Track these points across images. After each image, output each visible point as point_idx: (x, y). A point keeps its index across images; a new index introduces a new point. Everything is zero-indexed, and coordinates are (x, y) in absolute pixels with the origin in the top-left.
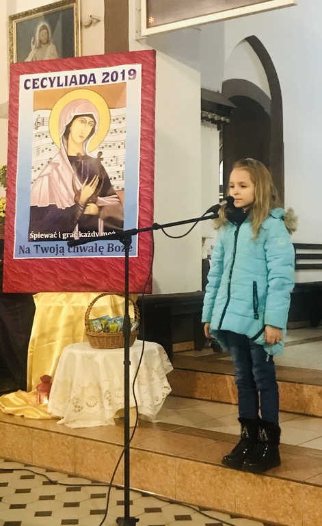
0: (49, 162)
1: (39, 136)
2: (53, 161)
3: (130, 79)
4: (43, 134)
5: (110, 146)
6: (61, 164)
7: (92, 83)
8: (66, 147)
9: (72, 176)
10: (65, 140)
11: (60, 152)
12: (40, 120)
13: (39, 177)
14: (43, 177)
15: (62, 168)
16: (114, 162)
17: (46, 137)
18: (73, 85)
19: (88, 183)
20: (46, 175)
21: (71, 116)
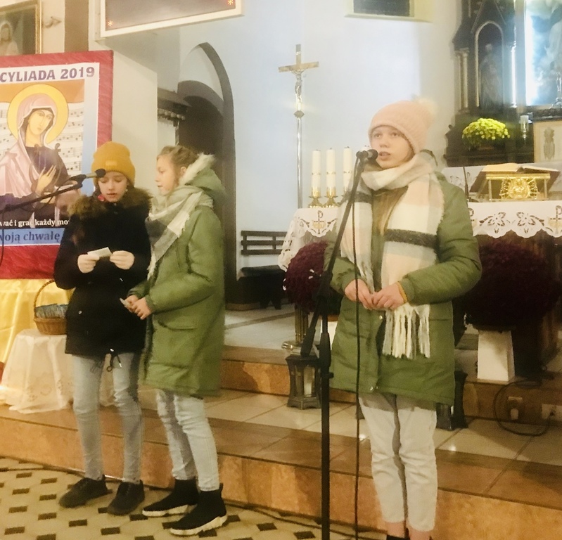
2: (11, 151)
3: (88, 76)
4: (1, 126)
5: (68, 138)
6: (19, 155)
7: (51, 79)
8: (24, 138)
9: (29, 166)
10: (23, 133)
11: (18, 143)
15: (19, 158)
16: (71, 153)
17: (5, 128)
18: (32, 80)
19: (45, 173)
20: (3, 165)
21: (29, 110)
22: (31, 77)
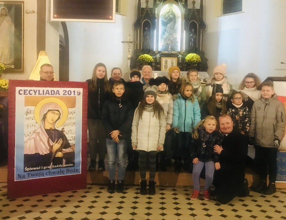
0: (34, 132)
1: (28, 119)
2: (36, 131)
3: (78, 95)
4: (30, 118)
5: (68, 125)
6: (41, 133)
7: (57, 95)
8: (44, 125)
9: (47, 139)
10: (43, 122)
12: (28, 111)
13: (29, 139)
14: (31, 139)
15: (42, 135)
16: (70, 132)
17: (33, 119)
18: (47, 95)
19: (56, 142)
20: (32, 138)
21: (46, 110)
22: (46, 93)
